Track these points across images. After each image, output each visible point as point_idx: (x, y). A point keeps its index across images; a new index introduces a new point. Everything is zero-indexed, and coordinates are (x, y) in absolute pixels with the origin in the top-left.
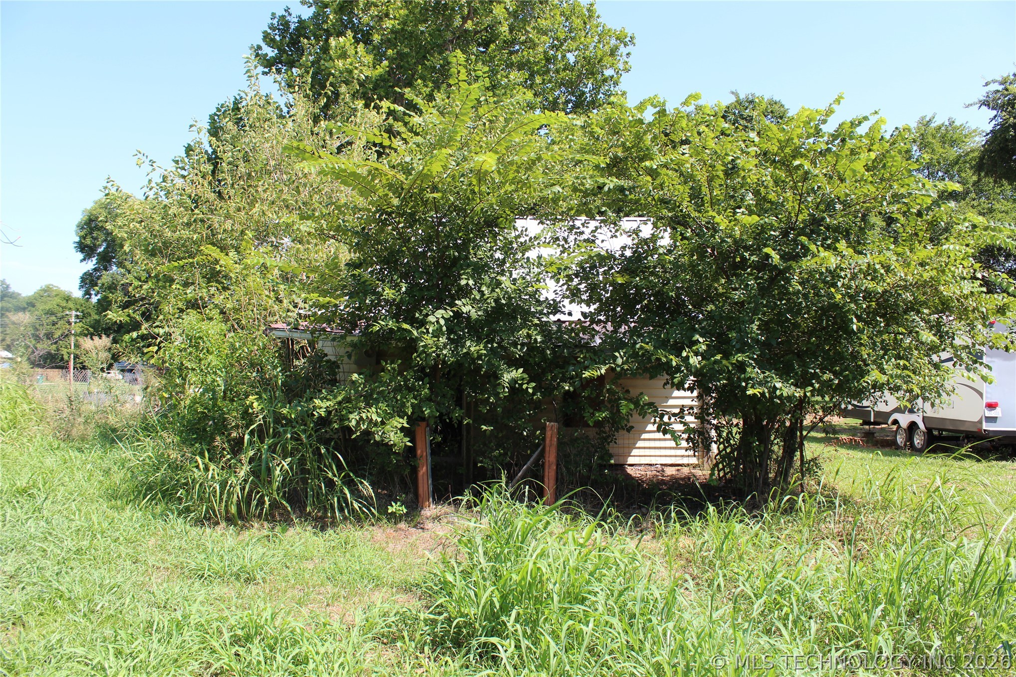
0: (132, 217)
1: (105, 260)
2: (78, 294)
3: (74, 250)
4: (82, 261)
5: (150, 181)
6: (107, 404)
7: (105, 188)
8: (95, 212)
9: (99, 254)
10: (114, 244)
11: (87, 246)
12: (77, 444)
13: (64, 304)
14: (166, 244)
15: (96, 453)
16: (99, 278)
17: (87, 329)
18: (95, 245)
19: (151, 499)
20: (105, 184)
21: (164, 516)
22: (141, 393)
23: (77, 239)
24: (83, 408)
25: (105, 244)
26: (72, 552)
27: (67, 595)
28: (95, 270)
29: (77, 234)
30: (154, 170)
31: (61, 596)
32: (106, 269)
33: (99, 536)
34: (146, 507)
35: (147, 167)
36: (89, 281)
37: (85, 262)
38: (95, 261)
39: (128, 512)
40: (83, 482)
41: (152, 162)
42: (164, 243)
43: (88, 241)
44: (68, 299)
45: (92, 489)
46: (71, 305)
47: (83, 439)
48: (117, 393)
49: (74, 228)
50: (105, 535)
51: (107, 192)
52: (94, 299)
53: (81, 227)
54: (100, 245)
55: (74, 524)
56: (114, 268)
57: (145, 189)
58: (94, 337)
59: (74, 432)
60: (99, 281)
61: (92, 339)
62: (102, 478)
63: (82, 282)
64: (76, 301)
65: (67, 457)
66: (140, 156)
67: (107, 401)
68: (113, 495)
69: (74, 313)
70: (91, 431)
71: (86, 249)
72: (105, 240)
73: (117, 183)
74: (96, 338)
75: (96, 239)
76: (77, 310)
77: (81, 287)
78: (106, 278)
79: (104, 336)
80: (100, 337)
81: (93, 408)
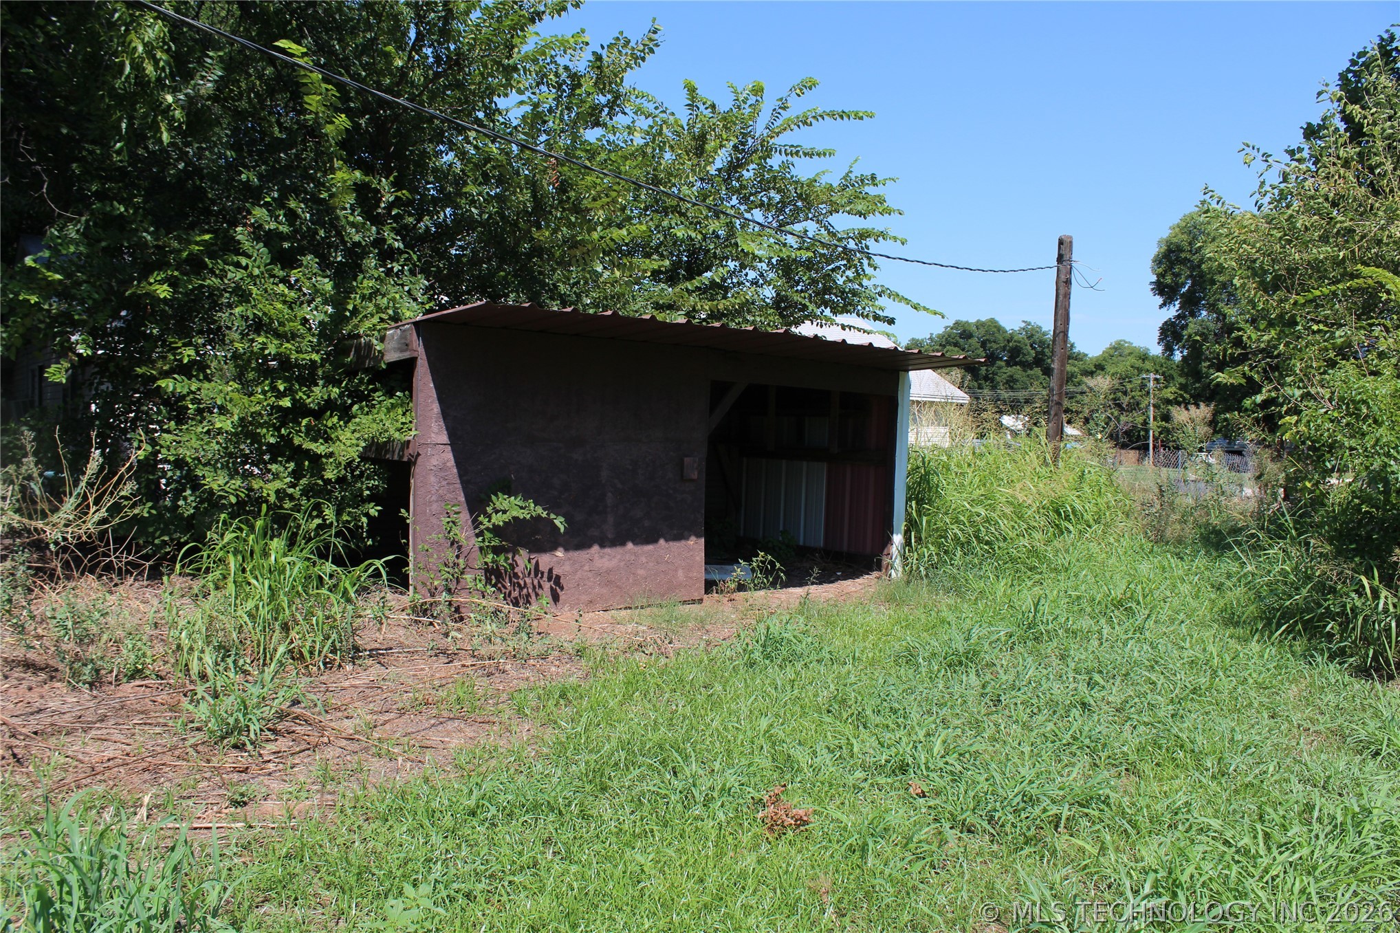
0: (1242, 237)
1: (1191, 304)
2: (1156, 350)
3: (1151, 294)
4: (1161, 307)
5: (1263, 183)
6: (1209, 495)
7: (1203, 202)
8: (1175, 240)
9: (1183, 296)
10: (1202, 280)
11: (1167, 286)
12: (1172, 548)
13: (1139, 363)
14: (1292, 271)
15: (1201, 562)
16: (1185, 327)
17: (1182, 396)
18: (1177, 284)
19: (1288, 632)
20: (1202, 198)
21: (1307, 657)
22: (1252, 482)
23: (1154, 278)
24: (1177, 501)
25: (1189, 282)
26: (1187, 691)
27: (1189, 746)
28: (1178, 317)
29: (1153, 271)
30: (1270, 166)
31: (1182, 747)
32: (1193, 315)
33: (1221, 673)
34: (1280, 641)
35: (1259, 165)
36: (1170, 333)
37: (1165, 309)
38: (1177, 306)
39: (1254, 646)
40: (1189, 599)
41: (1266, 156)
42: (1288, 270)
43: (1168, 279)
44: (1144, 357)
45: (1203, 611)
46: (1148, 365)
47: (1180, 541)
48: (1221, 482)
49: (1150, 263)
50: (1229, 673)
51: (1206, 207)
52: (1178, 356)
53: (1158, 261)
54: (1183, 285)
55: (1185, 653)
56: (1204, 313)
57: (1257, 196)
58: (1189, 407)
59: (1168, 533)
60: (1185, 332)
61: (1187, 409)
62: (1213, 596)
63: (1161, 334)
64: (1154, 359)
65: (1166, 563)
66: (1248, 150)
67: (1208, 493)
68: (1230, 619)
69: (1152, 376)
70: (1190, 532)
71: (1165, 290)
72: (1190, 276)
73: (1217, 193)
74: (1192, 408)
75: (1177, 275)
76: (1157, 372)
77: (1161, 340)
78: (1193, 327)
79: (1202, 405)
80: (1198, 406)
81: (1190, 501)
